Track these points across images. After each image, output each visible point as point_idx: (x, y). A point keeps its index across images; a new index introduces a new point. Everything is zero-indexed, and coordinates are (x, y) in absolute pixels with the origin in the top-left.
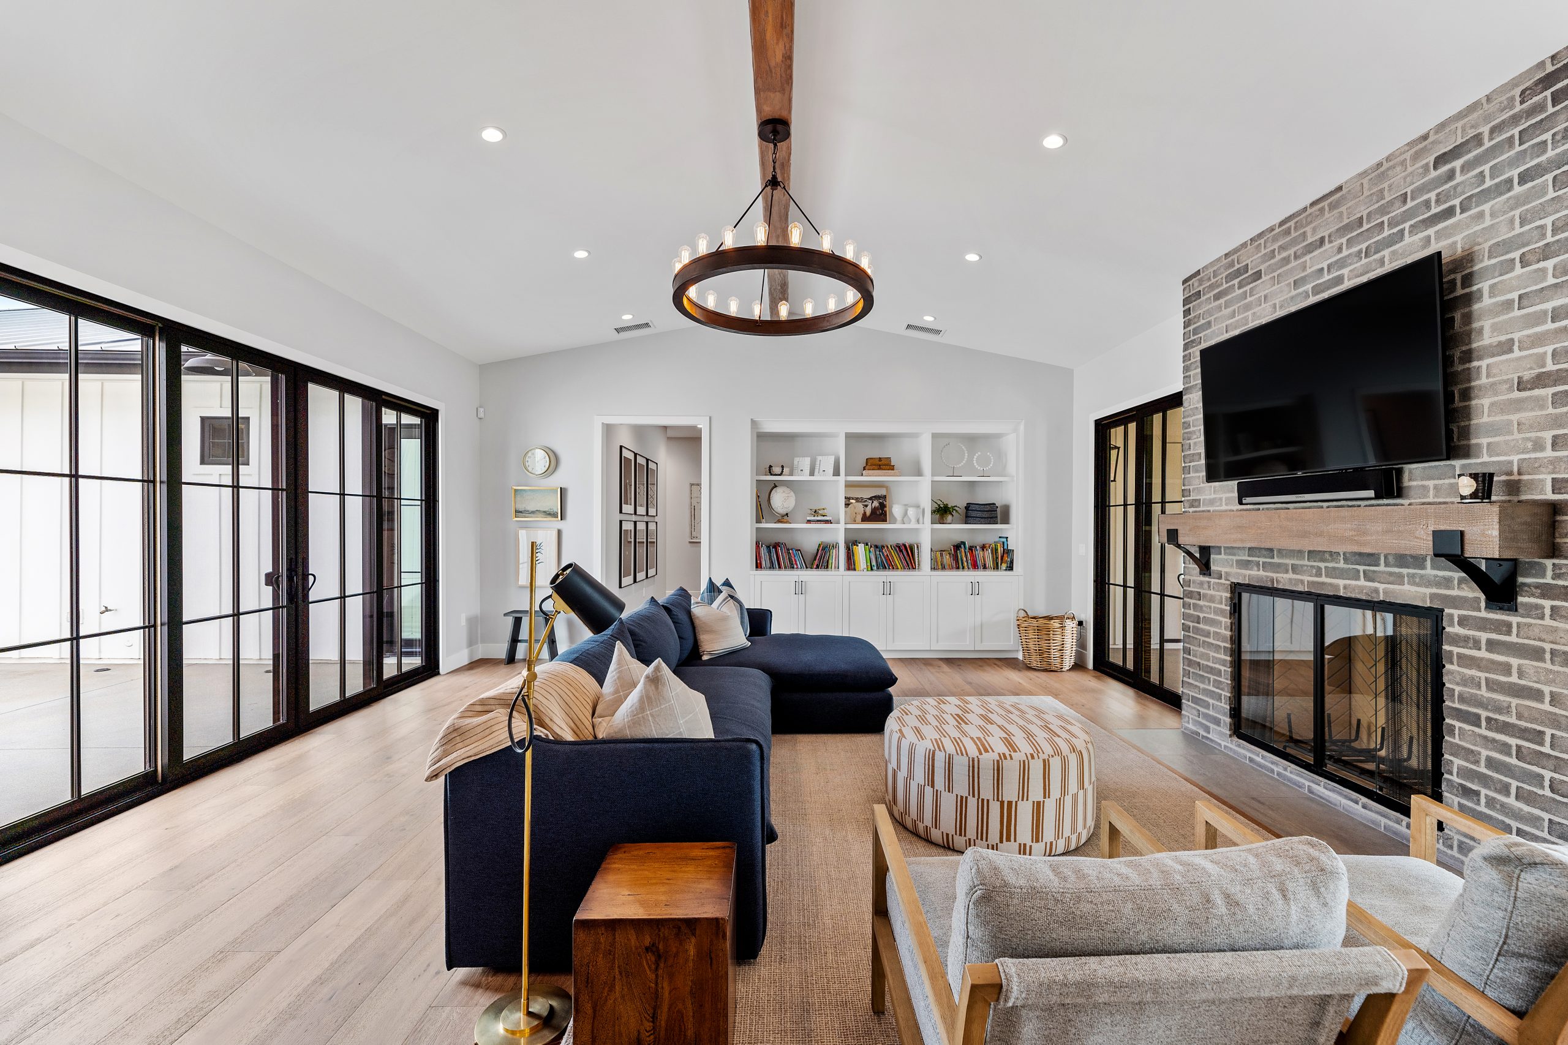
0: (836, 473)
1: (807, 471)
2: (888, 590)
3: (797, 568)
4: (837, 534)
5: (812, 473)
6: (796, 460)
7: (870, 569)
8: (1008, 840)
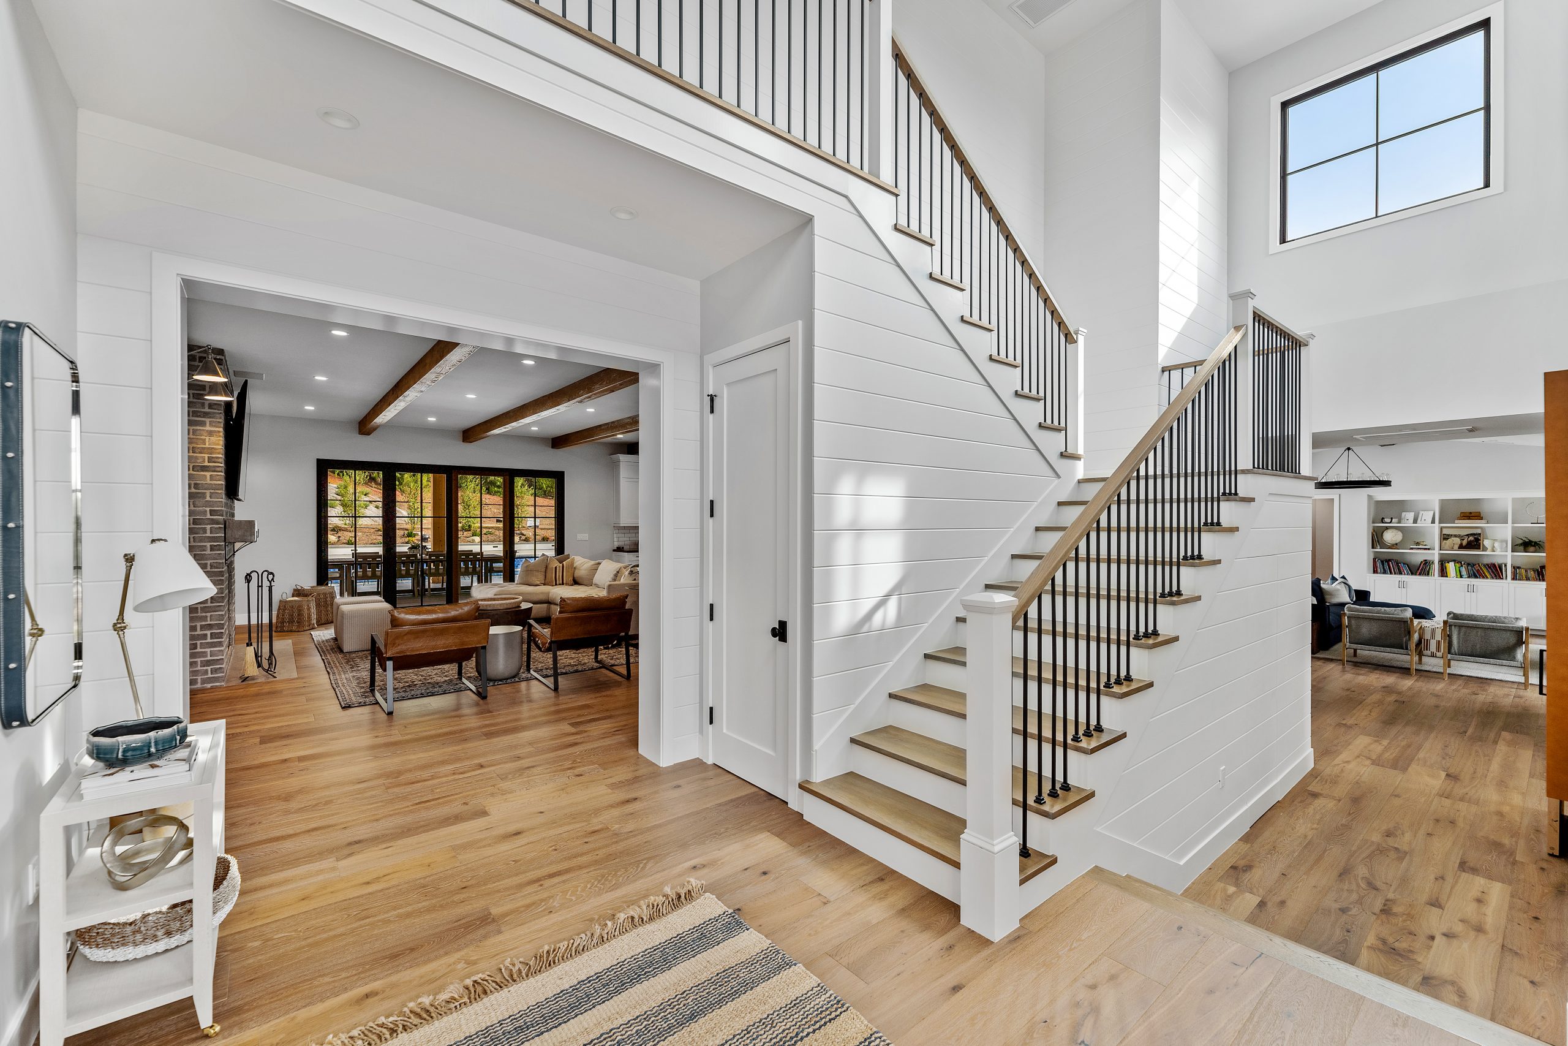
0: (1433, 522)
1: (1411, 521)
2: (1471, 589)
3: (1405, 574)
4: (1435, 556)
5: (1415, 521)
6: (1403, 514)
7: (1459, 576)
8: (1427, 650)
